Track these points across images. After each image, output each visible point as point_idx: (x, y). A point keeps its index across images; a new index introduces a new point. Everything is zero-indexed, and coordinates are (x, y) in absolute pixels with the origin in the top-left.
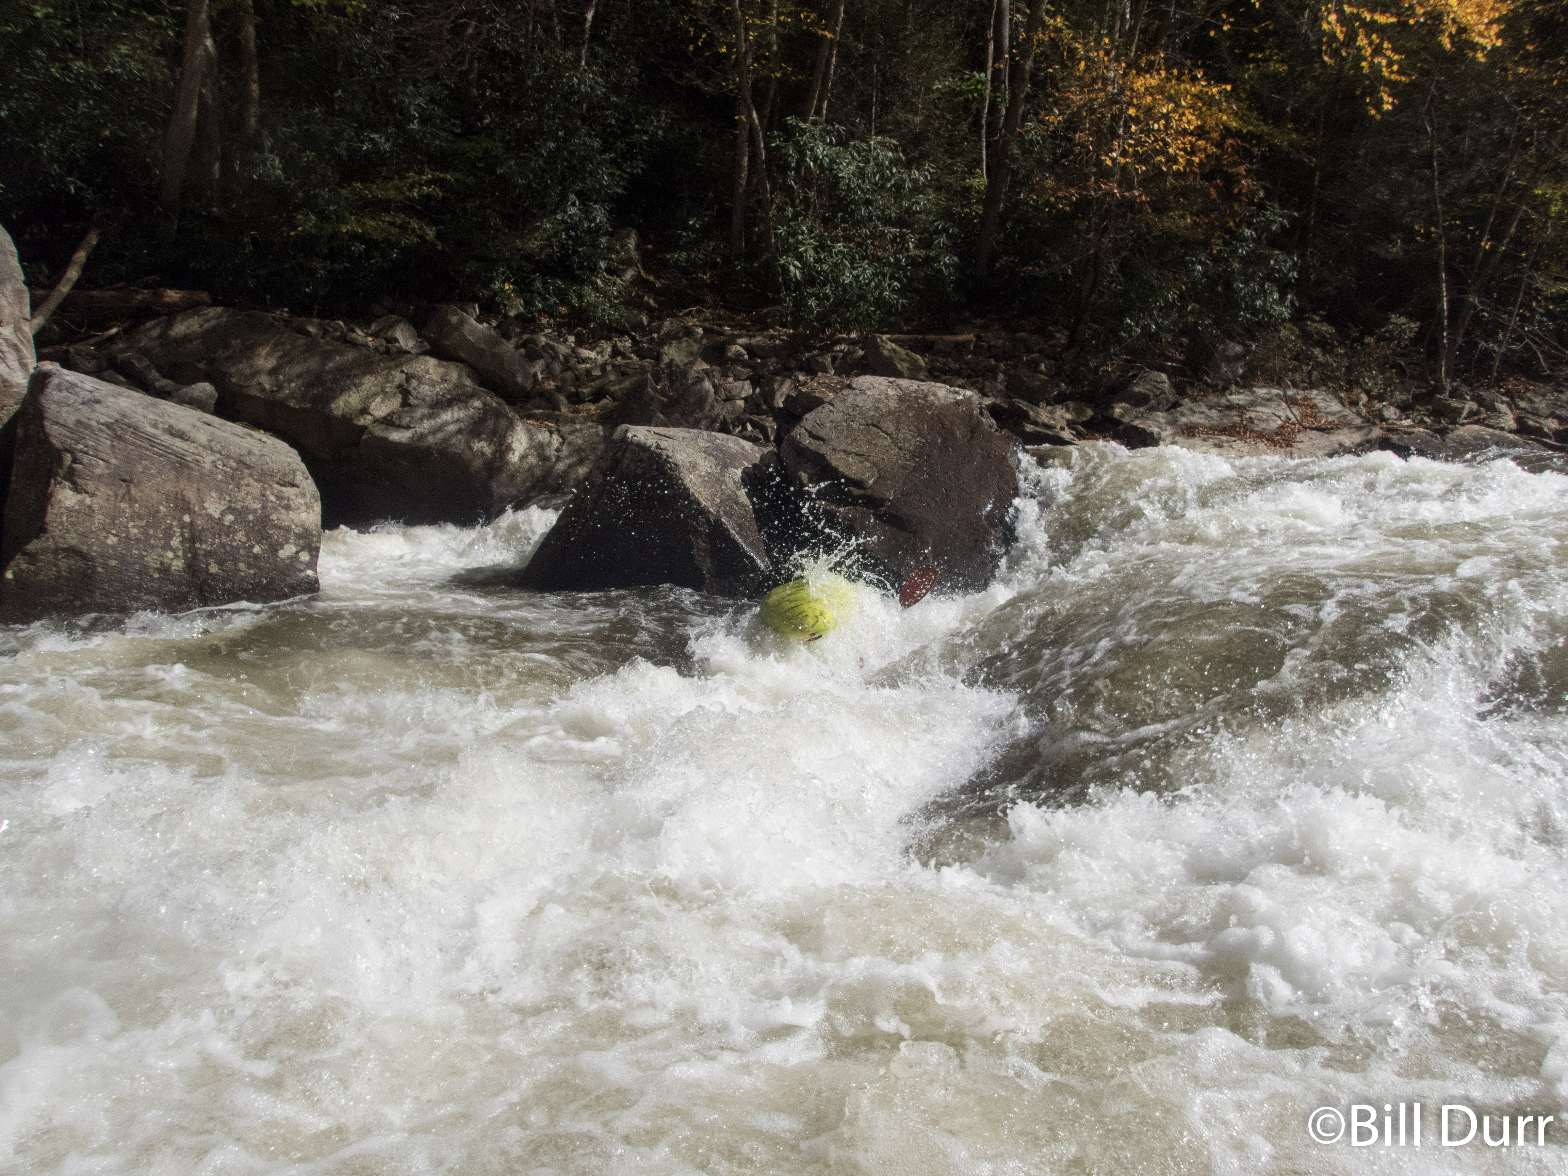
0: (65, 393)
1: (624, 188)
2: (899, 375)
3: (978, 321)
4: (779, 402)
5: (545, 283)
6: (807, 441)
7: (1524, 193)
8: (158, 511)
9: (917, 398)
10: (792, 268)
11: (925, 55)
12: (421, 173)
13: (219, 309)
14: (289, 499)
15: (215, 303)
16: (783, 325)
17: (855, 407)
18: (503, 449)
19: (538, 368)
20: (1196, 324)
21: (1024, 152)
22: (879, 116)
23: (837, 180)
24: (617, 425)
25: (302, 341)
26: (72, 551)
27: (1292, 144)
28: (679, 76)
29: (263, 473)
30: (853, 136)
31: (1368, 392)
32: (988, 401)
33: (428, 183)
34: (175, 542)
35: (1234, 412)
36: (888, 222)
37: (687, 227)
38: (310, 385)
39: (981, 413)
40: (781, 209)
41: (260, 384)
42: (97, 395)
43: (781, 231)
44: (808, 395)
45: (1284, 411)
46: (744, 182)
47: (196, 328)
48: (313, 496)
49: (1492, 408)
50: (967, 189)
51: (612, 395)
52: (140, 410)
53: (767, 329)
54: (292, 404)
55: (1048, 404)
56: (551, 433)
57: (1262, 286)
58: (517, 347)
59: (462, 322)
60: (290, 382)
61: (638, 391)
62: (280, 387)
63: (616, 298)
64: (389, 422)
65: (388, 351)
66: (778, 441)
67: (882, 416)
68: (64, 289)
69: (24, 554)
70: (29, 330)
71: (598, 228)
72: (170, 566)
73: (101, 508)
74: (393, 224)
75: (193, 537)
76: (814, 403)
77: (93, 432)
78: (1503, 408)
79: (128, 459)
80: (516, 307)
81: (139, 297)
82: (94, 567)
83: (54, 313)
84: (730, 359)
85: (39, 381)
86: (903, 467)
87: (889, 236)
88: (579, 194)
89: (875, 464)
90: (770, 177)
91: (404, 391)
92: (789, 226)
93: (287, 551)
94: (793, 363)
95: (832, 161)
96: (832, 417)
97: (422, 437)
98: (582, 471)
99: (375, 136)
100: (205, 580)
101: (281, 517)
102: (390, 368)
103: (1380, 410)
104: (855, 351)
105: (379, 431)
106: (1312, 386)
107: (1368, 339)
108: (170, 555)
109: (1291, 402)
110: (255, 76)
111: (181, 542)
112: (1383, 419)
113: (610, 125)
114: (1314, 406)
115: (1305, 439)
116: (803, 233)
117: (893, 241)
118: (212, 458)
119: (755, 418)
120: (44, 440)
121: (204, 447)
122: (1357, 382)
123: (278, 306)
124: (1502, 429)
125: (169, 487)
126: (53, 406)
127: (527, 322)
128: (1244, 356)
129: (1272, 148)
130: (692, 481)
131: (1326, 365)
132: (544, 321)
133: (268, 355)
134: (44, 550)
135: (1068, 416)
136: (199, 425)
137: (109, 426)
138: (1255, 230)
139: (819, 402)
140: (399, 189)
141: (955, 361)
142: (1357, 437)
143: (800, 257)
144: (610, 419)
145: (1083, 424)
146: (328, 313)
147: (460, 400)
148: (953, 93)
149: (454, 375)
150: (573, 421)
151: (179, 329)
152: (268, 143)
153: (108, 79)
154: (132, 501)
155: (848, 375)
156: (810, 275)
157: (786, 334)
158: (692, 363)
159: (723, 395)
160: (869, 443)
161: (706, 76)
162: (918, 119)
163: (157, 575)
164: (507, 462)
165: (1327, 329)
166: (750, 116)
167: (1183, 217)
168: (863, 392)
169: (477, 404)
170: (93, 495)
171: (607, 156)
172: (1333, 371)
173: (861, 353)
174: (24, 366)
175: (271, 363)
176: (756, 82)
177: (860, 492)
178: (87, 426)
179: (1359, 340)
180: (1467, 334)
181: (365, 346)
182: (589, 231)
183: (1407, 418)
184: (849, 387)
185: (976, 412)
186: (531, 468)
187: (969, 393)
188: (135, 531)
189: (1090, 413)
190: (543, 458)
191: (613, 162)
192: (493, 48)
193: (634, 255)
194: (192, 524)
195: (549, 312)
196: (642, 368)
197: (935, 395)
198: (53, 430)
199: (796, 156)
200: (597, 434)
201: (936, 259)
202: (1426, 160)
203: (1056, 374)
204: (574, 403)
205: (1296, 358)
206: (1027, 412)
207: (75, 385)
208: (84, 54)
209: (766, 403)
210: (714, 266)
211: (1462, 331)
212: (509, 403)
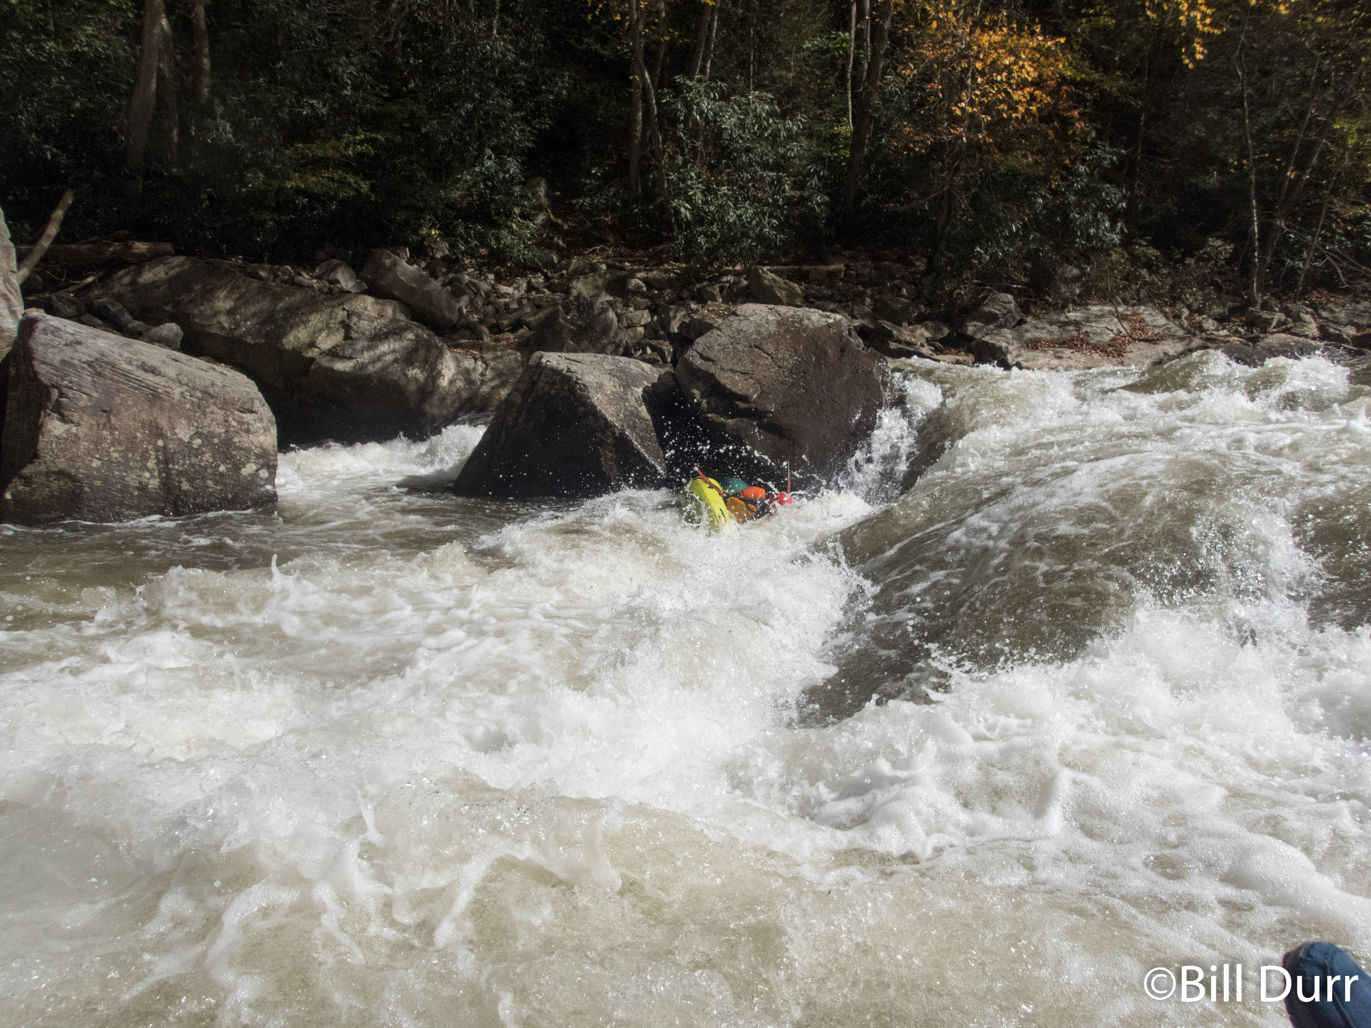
0: (50, 336)
1: (534, 142)
2: (779, 302)
3: (847, 253)
4: (675, 327)
5: (466, 228)
6: (698, 362)
7: (1323, 128)
8: (135, 437)
9: (793, 322)
10: (683, 210)
11: (795, 18)
12: (355, 133)
13: (182, 258)
14: (248, 424)
15: (178, 253)
16: (677, 260)
17: (739, 331)
18: (434, 375)
19: (463, 303)
20: (1038, 250)
21: (885, 101)
22: (756, 73)
23: (721, 131)
24: (533, 352)
25: (255, 284)
26: (62, 474)
27: (1120, 90)
28: (580, 41)
29: (225, 402)
30: (733, 91)
31: (1189, 307)
32: (857, 323)
33: (361, 142)
34: (151, 464)
35: (1071, 328)
36: (766, 166)
37: (590, 176)
38: (263, 323)
39: (850, 334)
40: (672, 158)
41: (220, 323)
42: (78, 337)
43: (673, 177)
44: (700, 322)
45: (1115, 325)
46: (639, 135)
47: (162, 275)
48: (270, 421)
49: (1297, 319)
50: (836, 136)
51: (528, 325)
52: (116, 349)
53: (662, 263)
54: (249, 340)
55: (910, 324)
56: (476, 360)
57: (1096, 216)
58: (444, 285)
59: (395, 264)
60: (246, 320)
61: (550, 322)
62: (238, 326)
63: (529, 239)
64: (333, 353)
65: (330, 292)
66: (674, 362)
67: (764, 339)
68: (45, 243)
69: (21, 477)
70: (16, 281)
71: (512, 178)
72: (147, 484)
73: (86, 435)
74: (331, 179)
75: (166, 459)
76: (704, 328)
77: (76, 369)
78: (1307, 318)
79: (107, 392)
80: (442, 250)
81: (111, 249)
82: (81, 488)
83: (37, 266)
84: (630, 291)
85: (28, 326)
86: (783, 383)
87: (768, 179)
88: (495, 149)
89: (758, 381)
90: (661, 130)
91: (347, 327)
92: (679, 173)
93: (249, 469)
94: (686, 294)
95: (716, 114)
96: (720, 340)
97: (363, 366)
98: (504, 393)
99: (314, 102)
100: (178, 496)
101: (243, 440)
102: (334, 306)
103: (1200, 322)
104: (739, 282)
105: (325, 362)
106: (1140, 302)
107: (1191, 261)
108: (147, 475)
109: (1122, 318)
110: (206, 51)
111: (157, 464)
112: (1202, 330)
113: (520, 87)
114: (1142, 320)
115: (1135, 350)
116: (692, 178)
117: (771, 183)
118: (181, 390)
119: (654, 342)
120: (34, 377)
121: (173, 380)
122: (1180, 299)
123: (234, 253)
124: (1307, 336)
125: (144, 416)
126: (41, 348)
127: (452, 263)
128: (1080, 278)
129: (1103, 93)
130: (599, 400)
131: (1152, 284)
132: (467, 261)
133: (226, 297)
134: (38, 474)
135: (927, 334)
136: (168, 361)
137: (89, 364)
138: (1089, 166)
139: (709, 327)
140: (336, 149)
141: (828, 288)
142: (1180, 347)
143: (689, 200)
144: (527, 347)
145: (941, 341)
146: (276, 260)
147: (395, 333)
148: (822, 51)
149: (389, 311)
150: (494, 349)
151: (147, 276)
152: (220, 110)
153: (77, 57)
154: (112, 429)
155: (735, 303)
156: (699, 215)
157: (679, 268)
158: (597, 296)
159: (625, 323)
160: (753, 362)
161: (603, 41)
162: (791, 75)
163: (136, 493)
164: (438, 387)
165: (1153, 252)
166: (642, 76)
167: (1025, 156)
168: (746, 318)
169: (411, 336)
170: (78, 425)
171: (518, 114)
172: (1158, 289)
173: (745, 283)
174: (13, 313)
175: (229, 304)
176: (646, 47)
177: (746, 405)
178: (71, 365)
179: (1181, 261)
180: (1276, 253)
181: (310, 287)
182: (504, 181)
183: (1224, 328)
184: (734, 314)
185: (845, 333)
186: (458, 391)
187: (838, 317)
188: (116, 455)
189: (946, 331)
190: (470, 382)
191: (524, 119)
192: (415, 20)
193: (544, 201)
194: (165, 447)
195: (471, 253)
196: (554, 301)
197: (809, 319)
198: (41, 369)
199: (684, 110)
200: (516, 360)
201: (809, 199)
202: (1238, 100)
203: (916, 298)
204: (495, 333)
205: (1126, 278)
206: (891, 332)
207: (59, 329)
208: (56, 36)
209: (663, 328)
210: (614, 209)
211: (1270, 252)
212: (438, 334)
